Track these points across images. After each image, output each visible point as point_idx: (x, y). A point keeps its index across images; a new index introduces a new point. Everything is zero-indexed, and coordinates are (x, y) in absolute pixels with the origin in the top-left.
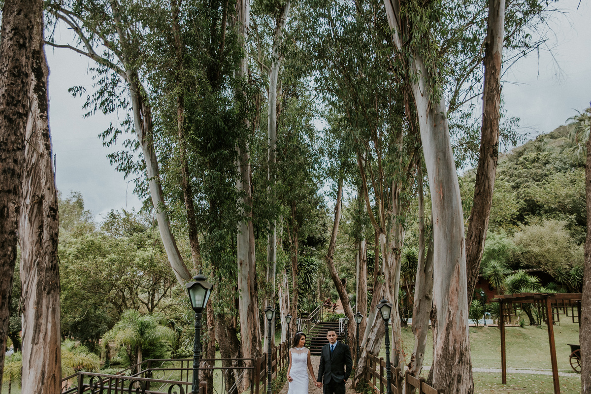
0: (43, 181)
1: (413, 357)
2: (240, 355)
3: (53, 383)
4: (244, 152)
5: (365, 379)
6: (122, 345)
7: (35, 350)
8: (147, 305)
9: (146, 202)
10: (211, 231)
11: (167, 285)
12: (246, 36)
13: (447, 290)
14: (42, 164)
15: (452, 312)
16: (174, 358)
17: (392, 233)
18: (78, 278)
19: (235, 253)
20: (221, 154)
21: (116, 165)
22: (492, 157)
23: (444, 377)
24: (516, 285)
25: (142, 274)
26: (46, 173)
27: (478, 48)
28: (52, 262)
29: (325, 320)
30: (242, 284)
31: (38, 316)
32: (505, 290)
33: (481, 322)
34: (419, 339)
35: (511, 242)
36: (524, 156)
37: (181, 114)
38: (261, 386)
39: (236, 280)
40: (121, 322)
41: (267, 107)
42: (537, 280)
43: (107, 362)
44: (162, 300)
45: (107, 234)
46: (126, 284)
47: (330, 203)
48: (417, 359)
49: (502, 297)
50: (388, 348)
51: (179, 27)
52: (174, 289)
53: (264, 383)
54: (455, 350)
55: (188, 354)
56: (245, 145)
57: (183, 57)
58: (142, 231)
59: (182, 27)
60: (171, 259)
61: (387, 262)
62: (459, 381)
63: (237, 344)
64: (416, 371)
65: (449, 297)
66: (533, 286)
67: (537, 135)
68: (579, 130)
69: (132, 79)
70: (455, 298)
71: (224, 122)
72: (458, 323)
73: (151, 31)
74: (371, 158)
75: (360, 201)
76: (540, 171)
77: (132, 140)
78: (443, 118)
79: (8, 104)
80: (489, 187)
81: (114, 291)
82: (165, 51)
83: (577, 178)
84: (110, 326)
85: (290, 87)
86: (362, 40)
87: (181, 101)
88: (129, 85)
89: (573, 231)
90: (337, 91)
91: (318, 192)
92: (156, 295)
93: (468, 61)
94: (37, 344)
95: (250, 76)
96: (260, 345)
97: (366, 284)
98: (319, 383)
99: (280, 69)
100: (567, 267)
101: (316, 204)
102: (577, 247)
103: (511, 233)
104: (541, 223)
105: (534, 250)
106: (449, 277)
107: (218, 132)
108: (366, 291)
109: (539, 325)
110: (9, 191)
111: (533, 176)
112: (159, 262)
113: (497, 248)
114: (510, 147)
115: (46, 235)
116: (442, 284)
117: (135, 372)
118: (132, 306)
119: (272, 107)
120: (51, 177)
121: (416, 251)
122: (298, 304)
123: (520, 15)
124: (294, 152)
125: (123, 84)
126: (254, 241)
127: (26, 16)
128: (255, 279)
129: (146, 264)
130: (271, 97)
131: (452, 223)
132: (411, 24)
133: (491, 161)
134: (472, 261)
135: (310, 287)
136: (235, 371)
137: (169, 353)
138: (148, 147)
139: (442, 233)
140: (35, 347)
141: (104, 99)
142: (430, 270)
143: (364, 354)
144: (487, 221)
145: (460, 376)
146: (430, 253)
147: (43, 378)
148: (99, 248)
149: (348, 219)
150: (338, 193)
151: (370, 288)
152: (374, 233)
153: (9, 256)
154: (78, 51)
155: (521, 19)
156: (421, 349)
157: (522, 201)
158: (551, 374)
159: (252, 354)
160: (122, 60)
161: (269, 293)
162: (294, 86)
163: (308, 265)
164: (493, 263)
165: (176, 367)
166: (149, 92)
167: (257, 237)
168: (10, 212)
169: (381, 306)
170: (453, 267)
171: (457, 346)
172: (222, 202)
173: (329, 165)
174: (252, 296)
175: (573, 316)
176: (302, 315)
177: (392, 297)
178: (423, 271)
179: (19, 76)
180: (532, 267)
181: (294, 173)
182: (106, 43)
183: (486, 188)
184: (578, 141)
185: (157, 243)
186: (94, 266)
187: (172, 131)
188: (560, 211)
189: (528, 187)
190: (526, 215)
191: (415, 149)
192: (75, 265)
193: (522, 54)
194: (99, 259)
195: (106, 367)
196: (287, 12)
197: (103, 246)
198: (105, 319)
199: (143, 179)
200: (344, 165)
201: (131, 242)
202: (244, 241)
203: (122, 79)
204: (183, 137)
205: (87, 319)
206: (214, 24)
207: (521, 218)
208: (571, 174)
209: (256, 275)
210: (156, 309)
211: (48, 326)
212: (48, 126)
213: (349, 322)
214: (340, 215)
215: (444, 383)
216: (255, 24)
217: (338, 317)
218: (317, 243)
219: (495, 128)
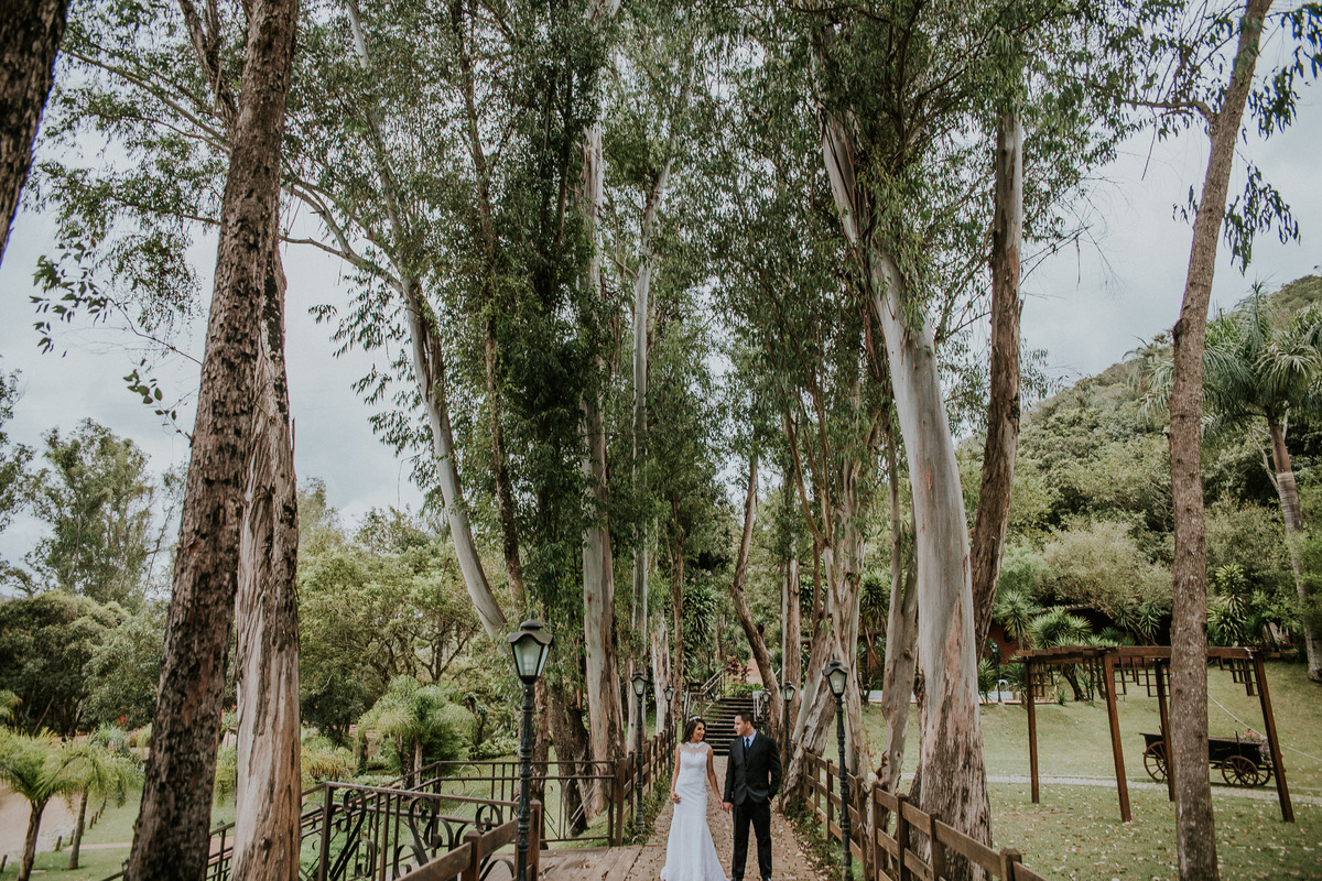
0: (274, 463)
1: (884, 759)
2: (589, 755)
3: (287, 800)
4: (595, 410)
5: (801, 797)
6: (386, 737)
7: (258, 745)
8: (430, 668)
9: (430, 496)
10: (539, 544)
11: (463, 635)
12: (597, 221)
13: (941, 643)
14: (273, 433)
15: (952, 681)
16: (474, 758)
17: (843, 546)
18: (316, 622)
19: (579, 581)
20: (556, 414)
21: (382, 433)
22: (1009, 418)
23: (939, 793)
24: (1050, 633)
25: (421, 615)
26: (279, 450)
27: (980, 239)
28: (287, 597)
29: (728, 695)
30: (593, 634)
31: (264, 687)
32: (1031, 641)
33: (993, 696)
34: (894, 728)
35: (1040, 559)
36: (1058, 415)
37: (492, 351)
38: (626, 808)
39: (582, 625)
40: (385, 698)
41: (631, 336)
42: (1085, 624)
43: (362, 765)
44: (454, 660)
45: (365, 549)
46: (394, 632)
47: (736, 496)
48: (891, 762)
49: (1029, 654)
50: (841, 743)
51: (488, 207)
52: (474, 640)
53: (631, 803)
54: (956, 745)
55: (497, 752)
56: (596, 399)
57: (496, 257)
58: (422, 544)
59: (493, 206)
60: (473, 590)
61: (836, 597)
62: (965, 800)
63: (583, 736)
64: (890, 782)
65: (945, 656)
66: (1078, 633)
67: (1078, 379)
68: (1145, 370)
69: (411, 293)
70: (955, 657)
71: (562, 362)
72: (961, 701)
73: (442, 214)
74: (806, 421)
75: (787, 492)
76: (1083, 440)
77: (407, 393)
78: (929, 355)
79: (228, 340)
80: (1006, 468)
81: (375, 644)
82: (464, 248)
83: (1146, 451)
84: (369, 705)
85: (670, 302)
86: (787, 226)
87: (492, 328)
88: (407, 302)
89: (1141, 541)
90: (749, 311)
91: (716, 478)
92: (444, 651)
93: (965, 261)
94: (262, 734)
95: (604, 285)
96: (622, 738)
97: (798, 632)
98: (727, 805)
99: (652, 275)
100: (1135, 601)
101: (713, 497)
102: (1149, 566)
103: (1039, 545)
104: (1088, 528)
105: (1079, 573)
106: (945, 621)
107: (552, 379)
108: (799, 646)
109: (1090, 700)
110: (227, 482)
111: (1072, 447)
112: (451, 596)
113: (1016, 571)
114: (1035, 400)
115: (277, 552)
116: (933, 634)
117: (410, 784)
118: (405, 671)
119: (639, 336)
120: (287, 456)
121: (884, 576)
122: (683, 666)
123: (1045, 187)
124: (677, 410)
125: (396, 300)
126: (611, 561)
127: (260, 199)
128: (614, 625)
129: (428, 600)
130: (637, 322)
131: (948, 529)
132: (873, 202)
133: (1009, 426)
134: (982, 595)
135: (703, 639)
136: (580, 781)
137: (466, 750)
138: (437, 405)
139: (931, 548)
140: (259, 739)
141: (366, 325)
142: (911, 609)
143: (798, 754)
144: (1004, 525)
145: (966, 790)
146: (911, 581)
147: (272, 792)
148: (352, 573)
149: (766, 522)
150: (751, 479)
151: (804, 639)
152: (810, 545)
153: (226, 588)
154: (325, 248)
155: (1048, 194)
156: (898, 744)
157: (1056, 491)
158: (1115, 784)
159: (609, 753)
160: (395, 261)
161: (637, 649)
162: (676, 302)
163: (700, 602)
164: (1011, 595)
165: (483, 776)
166: (438, 313)
167: (616, 555)
168: (228, 516)
169: (829, 671)
170: (952, 605)
171: (961, 739)
172: (558, 497)
173: (735, 432)
174: (608, 655)
175: (1148, 686)
176: (690, 686)
177: (847, 656)
178: (899, 611)
179: (246, 295)
180: (1076, 602)
181: (679, 446)
182: (371, 236)
183: (1002, 470)
184: (1145, 389)
185: (448, 565)
186: (344, 602)
187: (477, 377)
188: (1118, 507)
189: (1065, 466)
190: (1063, 514)
191: (881, 405)
192: (313, 601)
193: (1051, 250)
194: (352, 590)
195: (361, 773)
196: (664, 182)
197: (358, 570)
198: (360, 691)
199: (426, 456)
200: (760, 431)
201: (403, 562)
202: (595, 562)
203: (396, 293)
204: (495, 387)
205: (330, 692)
206: (546, 203)
207: (1054, 519)
208: (1137, 443)
209: (615, 620)
210: (444, 675)
211: (279, 704)
212: (283, 373)
213: (770, 698)
214: (754, 517)
215: (940, 803)
216: (611, 200)
217: (751, 689)
218: (715, 564)
219: (1013, 372)
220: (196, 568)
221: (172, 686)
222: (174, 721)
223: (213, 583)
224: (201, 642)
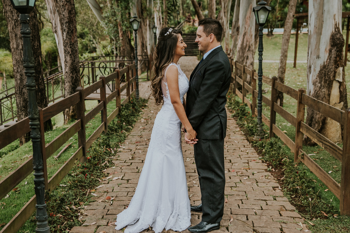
1: (230, 50)
13: (245, 17)
15: (247, 28)
29: (187, 32)
34: (234, 41)
48: (232, 51)
54: (246, 45)
62: (247, 59)
65: (246, 21)
70: (248, 21)
72: (249, 33)
106: (247, 11)
108: (215, 11)
116: (243, 15)
122: (167, 20)
128: (141, 6)
135: (175, 8)
145: (248, 57)
156: (235, 46)
161: (150, 15)
169: (258, 8)
170: (249, 6)
171: (248, 43)
209: (142, 4)
220: (68, 9)
221: (68, 35)
222: (70, 42)
223: (72, 13)
224: (72, 25)
